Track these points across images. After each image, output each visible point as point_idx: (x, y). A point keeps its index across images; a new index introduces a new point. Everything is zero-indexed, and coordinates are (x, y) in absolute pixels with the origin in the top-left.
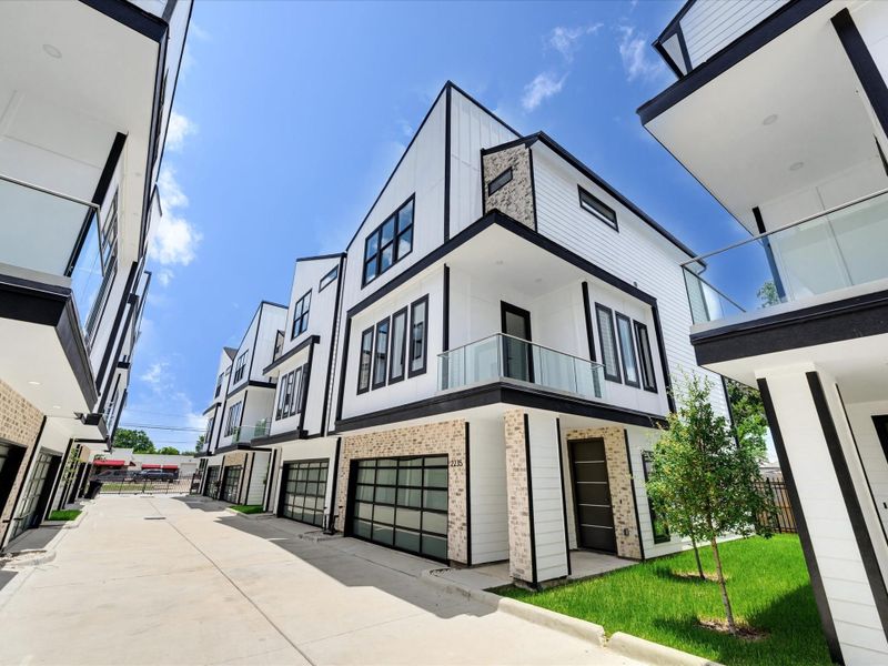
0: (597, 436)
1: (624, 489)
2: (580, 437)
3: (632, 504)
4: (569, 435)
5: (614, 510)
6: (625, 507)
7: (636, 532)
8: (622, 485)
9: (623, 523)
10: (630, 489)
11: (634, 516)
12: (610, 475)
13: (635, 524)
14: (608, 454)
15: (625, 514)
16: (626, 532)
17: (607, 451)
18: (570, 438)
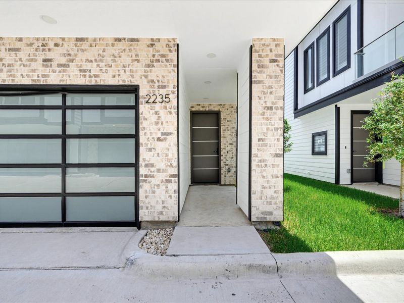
0: (216, 109)
1: (231, 144)
2: (201, 109)
3: (235, 153)
4: (192, 107)
5: (222, 158)
6: (230, 155)
7: (235, 170)
8: (230, 142)
9: (228, 165)
10: (235, 144)
11: (235, 160)
12: (222, 136)
13: (235, 165)
14: (222, 122)
15: (230, 160)
16: (229, 170)
17: (222, 120)
18: (194, 109)
